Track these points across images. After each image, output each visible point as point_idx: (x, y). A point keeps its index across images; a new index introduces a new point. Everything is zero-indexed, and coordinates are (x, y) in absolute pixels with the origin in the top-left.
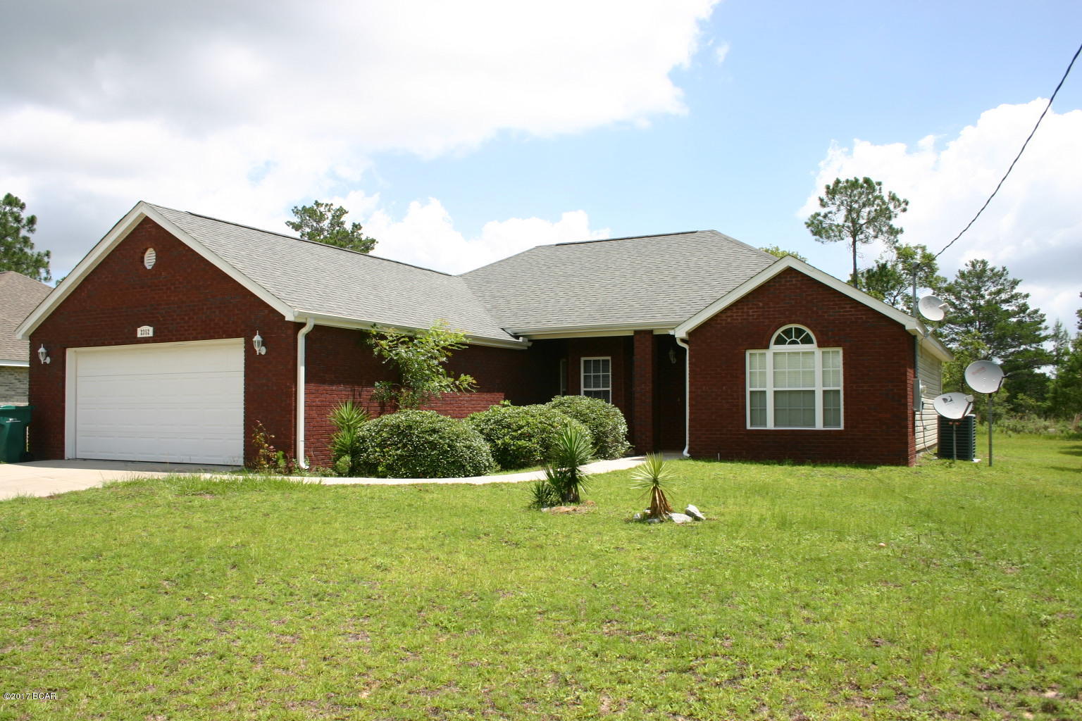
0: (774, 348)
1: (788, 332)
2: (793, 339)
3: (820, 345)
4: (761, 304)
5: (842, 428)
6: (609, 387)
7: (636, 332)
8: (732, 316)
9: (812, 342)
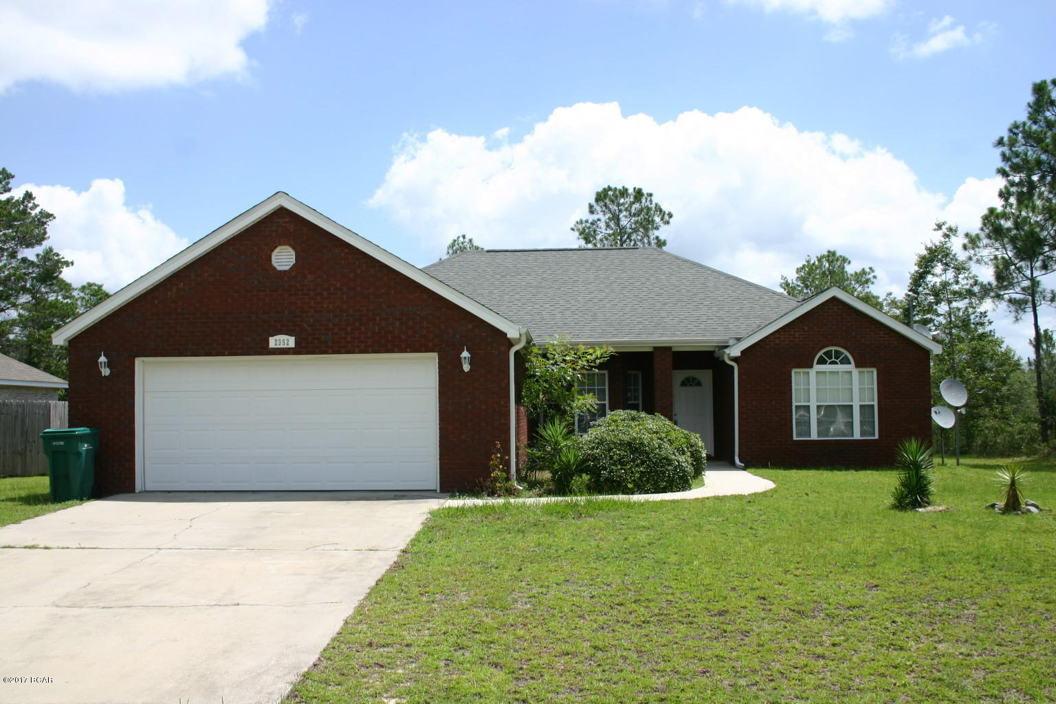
0: (817, 367)
1: (828, 354)
2: (833, 359)
3: (857, 366)
4: (806, 328)
5: (877, 437)
6: (605, 400)
7: (655, 348)
8: (779, 338)
9: (850, 363)
